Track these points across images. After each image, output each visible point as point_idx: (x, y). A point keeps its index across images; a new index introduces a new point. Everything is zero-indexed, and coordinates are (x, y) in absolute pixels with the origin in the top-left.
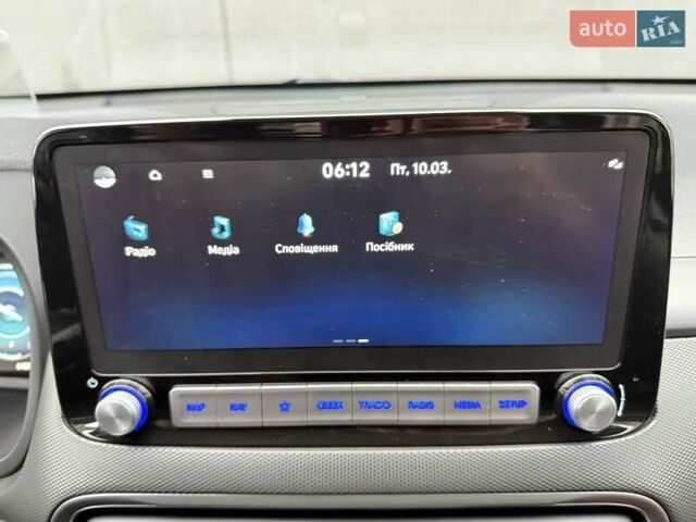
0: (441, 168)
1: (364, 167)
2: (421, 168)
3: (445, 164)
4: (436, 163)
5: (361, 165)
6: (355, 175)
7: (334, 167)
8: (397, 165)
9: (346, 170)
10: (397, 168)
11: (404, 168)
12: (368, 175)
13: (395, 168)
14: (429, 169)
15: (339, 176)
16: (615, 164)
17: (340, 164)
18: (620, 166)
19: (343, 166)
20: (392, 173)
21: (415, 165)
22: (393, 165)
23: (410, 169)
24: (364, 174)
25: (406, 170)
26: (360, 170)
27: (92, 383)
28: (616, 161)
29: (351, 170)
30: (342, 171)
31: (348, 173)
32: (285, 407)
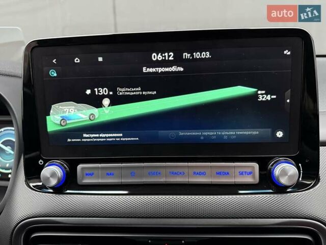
0: (206, 55)
1: (171, 55)
2: (197, 55)
3: (208, 53)
4: (204, 53)
5: (170, 54)
6: (167, 59)
7: (157, 56)
8: (186, 54)
9: (163, 57)
10: (186, 55)
11: (189, 55)
12: (173, 59)
13: (185, 55)
14: (201, 55)
15: (159, 59)
16: (287, 52)
17: (160, 54)
18: (289, 53)
19: (161, 55)
20: (184, 58)
21: (194, 54)
22: (184, 54)
23: (192, 55)
24: (171, 58)
25: (190, 56)
26: (169, 56)
27: (41, 162)
28: (287, 51)
29: (165, 56)
30: (161, 57)
31: (164, 58)
32: (133, 175)
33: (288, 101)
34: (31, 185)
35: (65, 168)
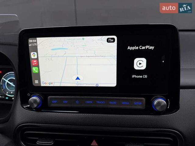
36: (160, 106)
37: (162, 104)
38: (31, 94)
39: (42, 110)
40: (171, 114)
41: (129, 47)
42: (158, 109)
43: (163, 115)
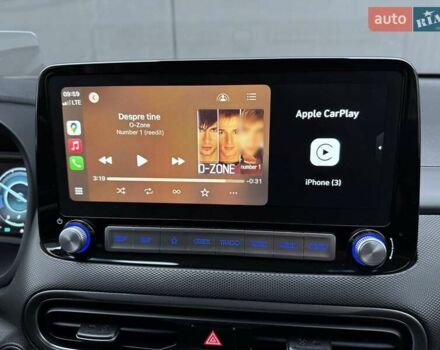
33: (380, 148)
34: (49, 249)
35: (89, 230)
36: (370, 255)
37: (376, 249)
38: (65, 220)
39: (92, 259)
40: (397, 274)
41: (299, 112)
42: (365, 259)
43: (377, 276)
